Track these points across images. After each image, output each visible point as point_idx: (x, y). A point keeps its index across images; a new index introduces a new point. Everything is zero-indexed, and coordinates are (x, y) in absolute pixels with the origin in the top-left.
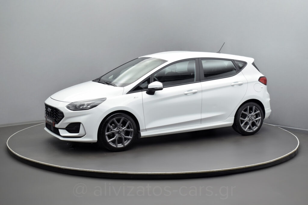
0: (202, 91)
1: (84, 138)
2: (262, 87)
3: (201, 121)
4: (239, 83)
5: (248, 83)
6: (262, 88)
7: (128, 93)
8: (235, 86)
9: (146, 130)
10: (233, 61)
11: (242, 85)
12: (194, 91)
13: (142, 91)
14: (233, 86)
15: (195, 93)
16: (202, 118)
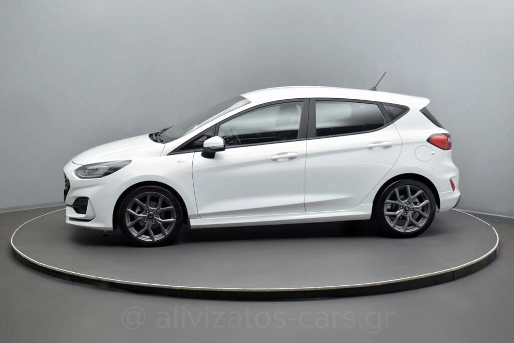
0: (306, 156)
1: (94, 221)
2: (433, 152)
3: (305, 206)
4: (384, 144)
5: (402, 144)
6: (433, 154)
7: (170, 154)
8: (373, 149)
9: (200, 216)
10: (380, 105)
11: (390, 148)
12: (289, 155)
13: (195, 152)
14: (371, 148)
15: (291, 158)
16: (306, 202)
